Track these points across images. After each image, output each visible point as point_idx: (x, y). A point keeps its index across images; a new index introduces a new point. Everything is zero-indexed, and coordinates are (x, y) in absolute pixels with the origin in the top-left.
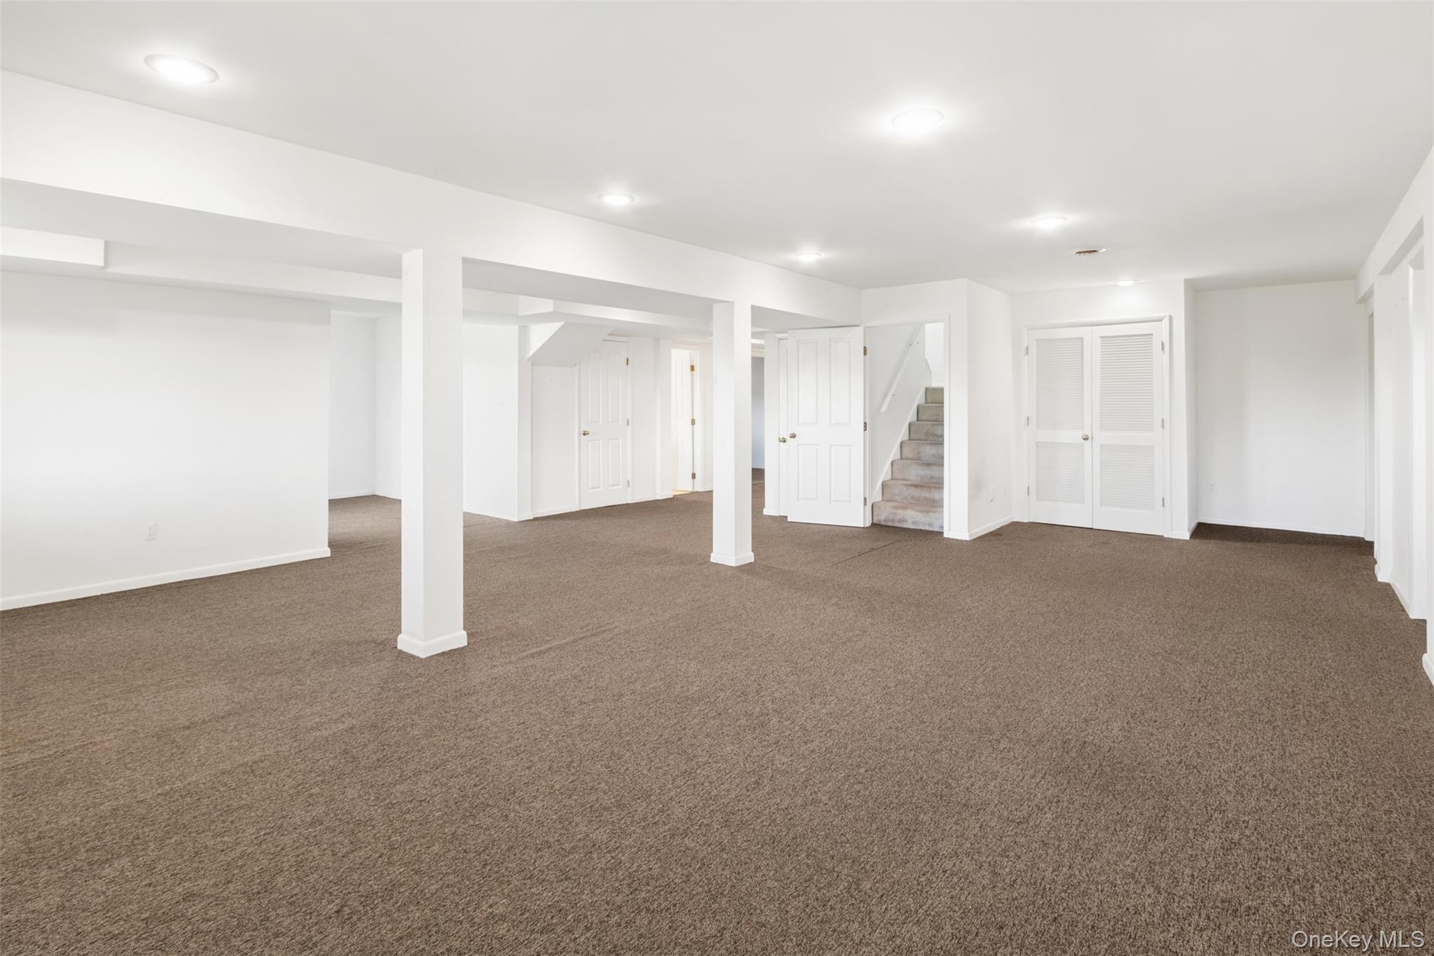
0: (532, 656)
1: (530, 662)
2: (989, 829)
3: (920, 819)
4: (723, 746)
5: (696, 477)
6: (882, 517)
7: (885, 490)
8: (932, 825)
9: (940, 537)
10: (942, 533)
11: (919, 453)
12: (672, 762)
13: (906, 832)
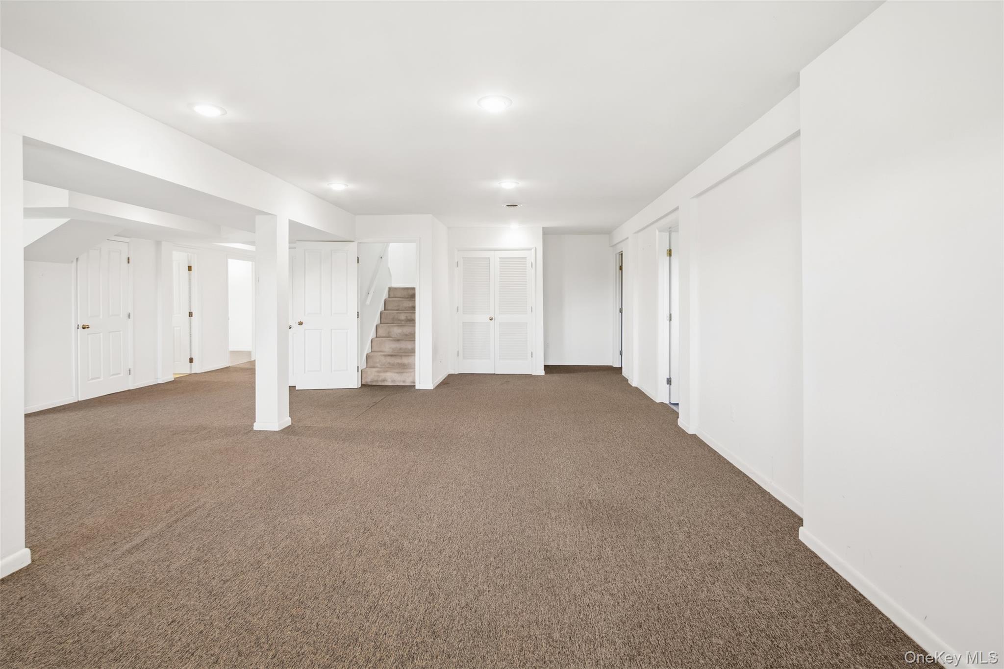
0: (130, 552)
1: (132, 559)
2: (588, 569)
3: (549, 578)
4: (383, 575)
5: (194, 361)
6: (368, 380)
7: (368, 360)
8: (558, 579)
9: (413, 390)
10: (415, 386)
11: (389, 332)
12: (353, 604)
13: (549, 590)
